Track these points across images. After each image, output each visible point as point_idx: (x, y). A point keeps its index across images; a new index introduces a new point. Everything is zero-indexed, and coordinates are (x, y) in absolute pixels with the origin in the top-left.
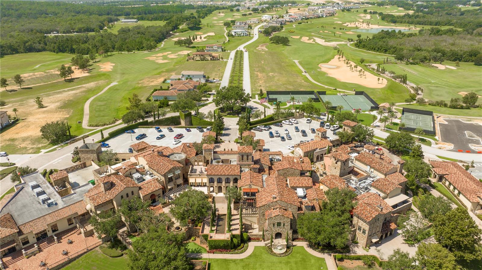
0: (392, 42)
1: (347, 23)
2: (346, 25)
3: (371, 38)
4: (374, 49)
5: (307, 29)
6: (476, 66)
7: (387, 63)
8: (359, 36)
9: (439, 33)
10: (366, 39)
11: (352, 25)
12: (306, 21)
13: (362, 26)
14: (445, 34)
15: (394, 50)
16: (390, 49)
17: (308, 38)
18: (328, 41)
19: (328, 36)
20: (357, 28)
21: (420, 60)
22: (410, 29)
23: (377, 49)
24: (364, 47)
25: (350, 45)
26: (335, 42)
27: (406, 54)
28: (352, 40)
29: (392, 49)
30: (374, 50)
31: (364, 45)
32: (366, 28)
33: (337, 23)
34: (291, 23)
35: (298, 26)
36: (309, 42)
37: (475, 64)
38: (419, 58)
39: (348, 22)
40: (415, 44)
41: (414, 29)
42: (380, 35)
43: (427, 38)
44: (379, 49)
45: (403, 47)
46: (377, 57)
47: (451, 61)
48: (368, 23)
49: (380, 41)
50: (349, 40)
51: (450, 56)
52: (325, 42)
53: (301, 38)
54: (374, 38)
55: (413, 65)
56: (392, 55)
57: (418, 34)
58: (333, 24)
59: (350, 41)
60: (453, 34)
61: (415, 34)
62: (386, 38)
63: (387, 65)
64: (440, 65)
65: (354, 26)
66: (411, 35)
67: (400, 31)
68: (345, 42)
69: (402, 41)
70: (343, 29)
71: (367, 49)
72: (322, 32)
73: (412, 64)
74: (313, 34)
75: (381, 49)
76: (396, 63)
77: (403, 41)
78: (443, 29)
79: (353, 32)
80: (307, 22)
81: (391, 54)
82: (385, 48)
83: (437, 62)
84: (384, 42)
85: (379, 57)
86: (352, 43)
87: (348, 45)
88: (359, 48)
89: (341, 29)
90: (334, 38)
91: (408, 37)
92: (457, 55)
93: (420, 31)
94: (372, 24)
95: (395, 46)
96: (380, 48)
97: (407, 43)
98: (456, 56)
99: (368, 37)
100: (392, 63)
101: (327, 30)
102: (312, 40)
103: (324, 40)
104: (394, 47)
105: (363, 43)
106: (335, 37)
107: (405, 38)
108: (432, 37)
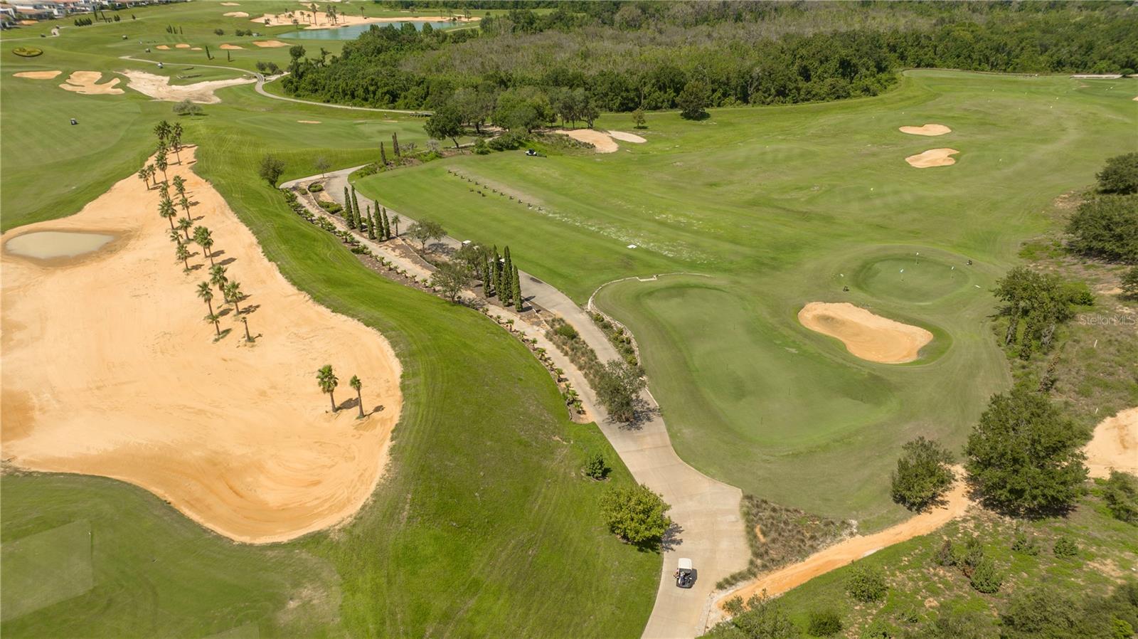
0: (411, 64)
1: (267, 16)
2: (262, 20)
3: (339, 55)
4: (350, 95)
5: (108, 42)
6: (691, 121)
7: (399, 163)
8: (297, 52)
9: (534, 26)
10: (322, 62)
11: (284, 20)
12: (112, 14)
13: (312, 19)
14: (550, 26)
15: (421, 90)
16: (407, 90)
17: (98, 75)
18: (183, 81)
19: (187, 61)
20: (297, 27)
21: (526, 125)
22: (455, 20)
23: (360, 92)
24: (315, 89)
25: (264, 87)
26: (207, 83)
27: (468, 104)
28: (274, 69)
29: (414, 89)
30: (353, 96)
31: (314, 83)
32: (328, 26)
33: (232, 16)
34: (46, 22)
35: (73, 31)
36: (99, 90)
37: (687, 116)
38: (520, 118)
39: (270, 12)
40: (482, 64)
41: (466, 20)
42: (368, 43)
43: (511, 41)
44: (366, 91)
45: (447, 78)
46: (362, 128)
47: (611, 110)
48: (331, 10)
49: (370, 62)
50: (261, 67)
51: (606, 95)
52: (170, 83)
53: (65, 76)
54: (347, 54)
55: (506, 152)
56: (420, 112)
57: (480, 32)
58: (218, 22)
59: (268, 71)
60: (568, 28)
61: (473, 31)
62: (388, 49)
63: (401, 170)
64: (590, 131)
65: (289, 22)
66: (461, 37)
67: (427, 27)
68: (250, 77)
69: (441, 55)
70: (250, 34)
71: (328, 97)
72: (165, 47)
73: (500, 147)
74: (127, 58)
75: (374, 93)
76: (439, 156)
77: (444, 54)
78: (540, 15)
79: (282, 40)
80: (117, 19)
81: (414, 108)
82: (391, 88)
83: (577, 124)
84: (384, 64)
85: (369, 128)
86: (274, 78)
87: (259, 88)
88: (298, 96)
89: (240, 34)
90: (207, 68)
91: (455, 42)
92: (627, 90)
93: (484, 24)
94: (343, 14)
95: (423, 75)
96: (371, 88)
97: (458, 62)
98: (624, 94)
99: (324, 53)
100: (422, 158)
101: (185, 42)
102: (116, 81)
103: (167, 79)
104: (417, 78)
105: (309, 76)
106: (211, 64)
107: (448, 45)
108: (522, 40)
